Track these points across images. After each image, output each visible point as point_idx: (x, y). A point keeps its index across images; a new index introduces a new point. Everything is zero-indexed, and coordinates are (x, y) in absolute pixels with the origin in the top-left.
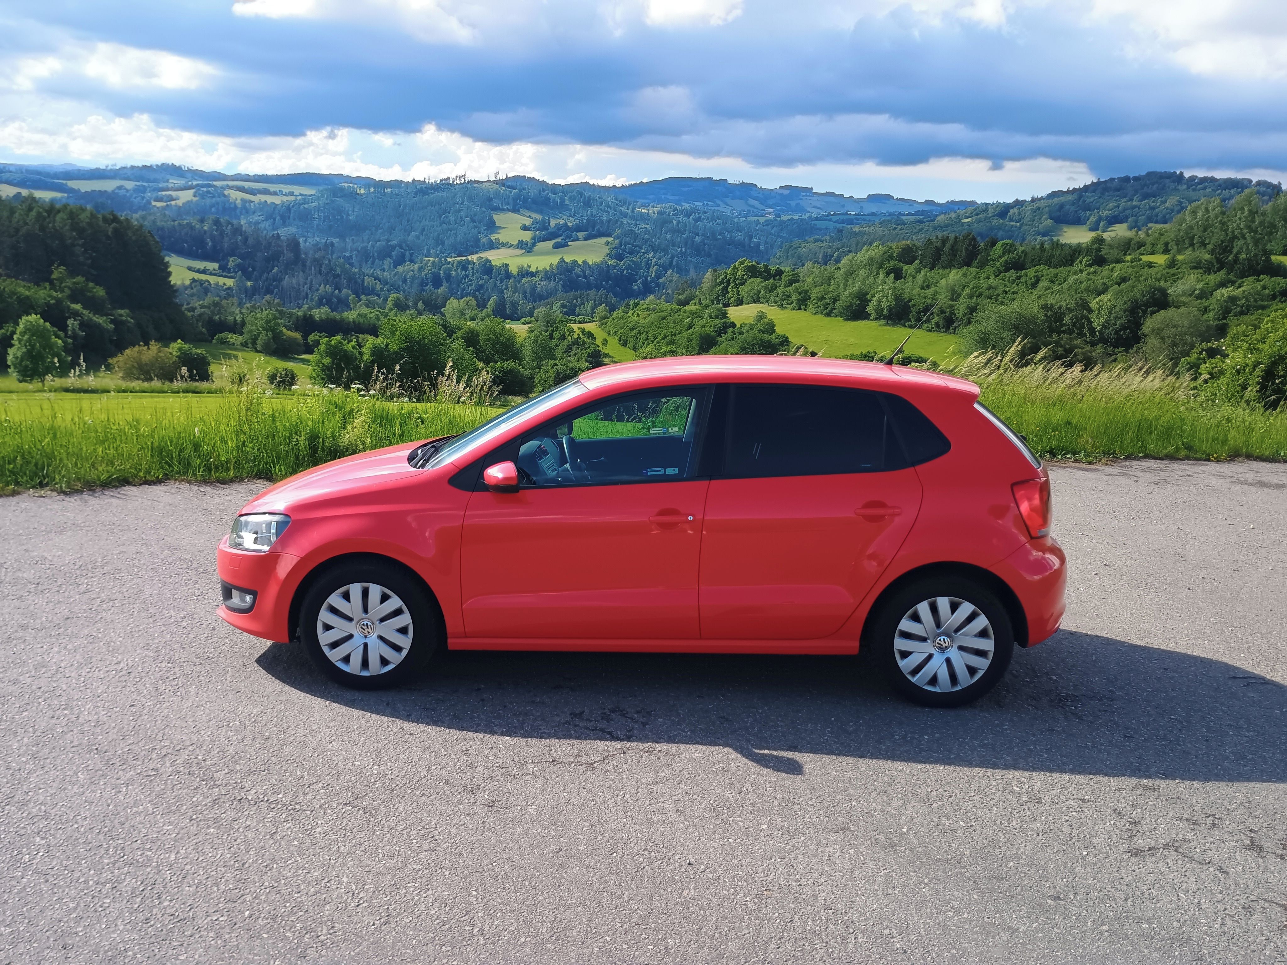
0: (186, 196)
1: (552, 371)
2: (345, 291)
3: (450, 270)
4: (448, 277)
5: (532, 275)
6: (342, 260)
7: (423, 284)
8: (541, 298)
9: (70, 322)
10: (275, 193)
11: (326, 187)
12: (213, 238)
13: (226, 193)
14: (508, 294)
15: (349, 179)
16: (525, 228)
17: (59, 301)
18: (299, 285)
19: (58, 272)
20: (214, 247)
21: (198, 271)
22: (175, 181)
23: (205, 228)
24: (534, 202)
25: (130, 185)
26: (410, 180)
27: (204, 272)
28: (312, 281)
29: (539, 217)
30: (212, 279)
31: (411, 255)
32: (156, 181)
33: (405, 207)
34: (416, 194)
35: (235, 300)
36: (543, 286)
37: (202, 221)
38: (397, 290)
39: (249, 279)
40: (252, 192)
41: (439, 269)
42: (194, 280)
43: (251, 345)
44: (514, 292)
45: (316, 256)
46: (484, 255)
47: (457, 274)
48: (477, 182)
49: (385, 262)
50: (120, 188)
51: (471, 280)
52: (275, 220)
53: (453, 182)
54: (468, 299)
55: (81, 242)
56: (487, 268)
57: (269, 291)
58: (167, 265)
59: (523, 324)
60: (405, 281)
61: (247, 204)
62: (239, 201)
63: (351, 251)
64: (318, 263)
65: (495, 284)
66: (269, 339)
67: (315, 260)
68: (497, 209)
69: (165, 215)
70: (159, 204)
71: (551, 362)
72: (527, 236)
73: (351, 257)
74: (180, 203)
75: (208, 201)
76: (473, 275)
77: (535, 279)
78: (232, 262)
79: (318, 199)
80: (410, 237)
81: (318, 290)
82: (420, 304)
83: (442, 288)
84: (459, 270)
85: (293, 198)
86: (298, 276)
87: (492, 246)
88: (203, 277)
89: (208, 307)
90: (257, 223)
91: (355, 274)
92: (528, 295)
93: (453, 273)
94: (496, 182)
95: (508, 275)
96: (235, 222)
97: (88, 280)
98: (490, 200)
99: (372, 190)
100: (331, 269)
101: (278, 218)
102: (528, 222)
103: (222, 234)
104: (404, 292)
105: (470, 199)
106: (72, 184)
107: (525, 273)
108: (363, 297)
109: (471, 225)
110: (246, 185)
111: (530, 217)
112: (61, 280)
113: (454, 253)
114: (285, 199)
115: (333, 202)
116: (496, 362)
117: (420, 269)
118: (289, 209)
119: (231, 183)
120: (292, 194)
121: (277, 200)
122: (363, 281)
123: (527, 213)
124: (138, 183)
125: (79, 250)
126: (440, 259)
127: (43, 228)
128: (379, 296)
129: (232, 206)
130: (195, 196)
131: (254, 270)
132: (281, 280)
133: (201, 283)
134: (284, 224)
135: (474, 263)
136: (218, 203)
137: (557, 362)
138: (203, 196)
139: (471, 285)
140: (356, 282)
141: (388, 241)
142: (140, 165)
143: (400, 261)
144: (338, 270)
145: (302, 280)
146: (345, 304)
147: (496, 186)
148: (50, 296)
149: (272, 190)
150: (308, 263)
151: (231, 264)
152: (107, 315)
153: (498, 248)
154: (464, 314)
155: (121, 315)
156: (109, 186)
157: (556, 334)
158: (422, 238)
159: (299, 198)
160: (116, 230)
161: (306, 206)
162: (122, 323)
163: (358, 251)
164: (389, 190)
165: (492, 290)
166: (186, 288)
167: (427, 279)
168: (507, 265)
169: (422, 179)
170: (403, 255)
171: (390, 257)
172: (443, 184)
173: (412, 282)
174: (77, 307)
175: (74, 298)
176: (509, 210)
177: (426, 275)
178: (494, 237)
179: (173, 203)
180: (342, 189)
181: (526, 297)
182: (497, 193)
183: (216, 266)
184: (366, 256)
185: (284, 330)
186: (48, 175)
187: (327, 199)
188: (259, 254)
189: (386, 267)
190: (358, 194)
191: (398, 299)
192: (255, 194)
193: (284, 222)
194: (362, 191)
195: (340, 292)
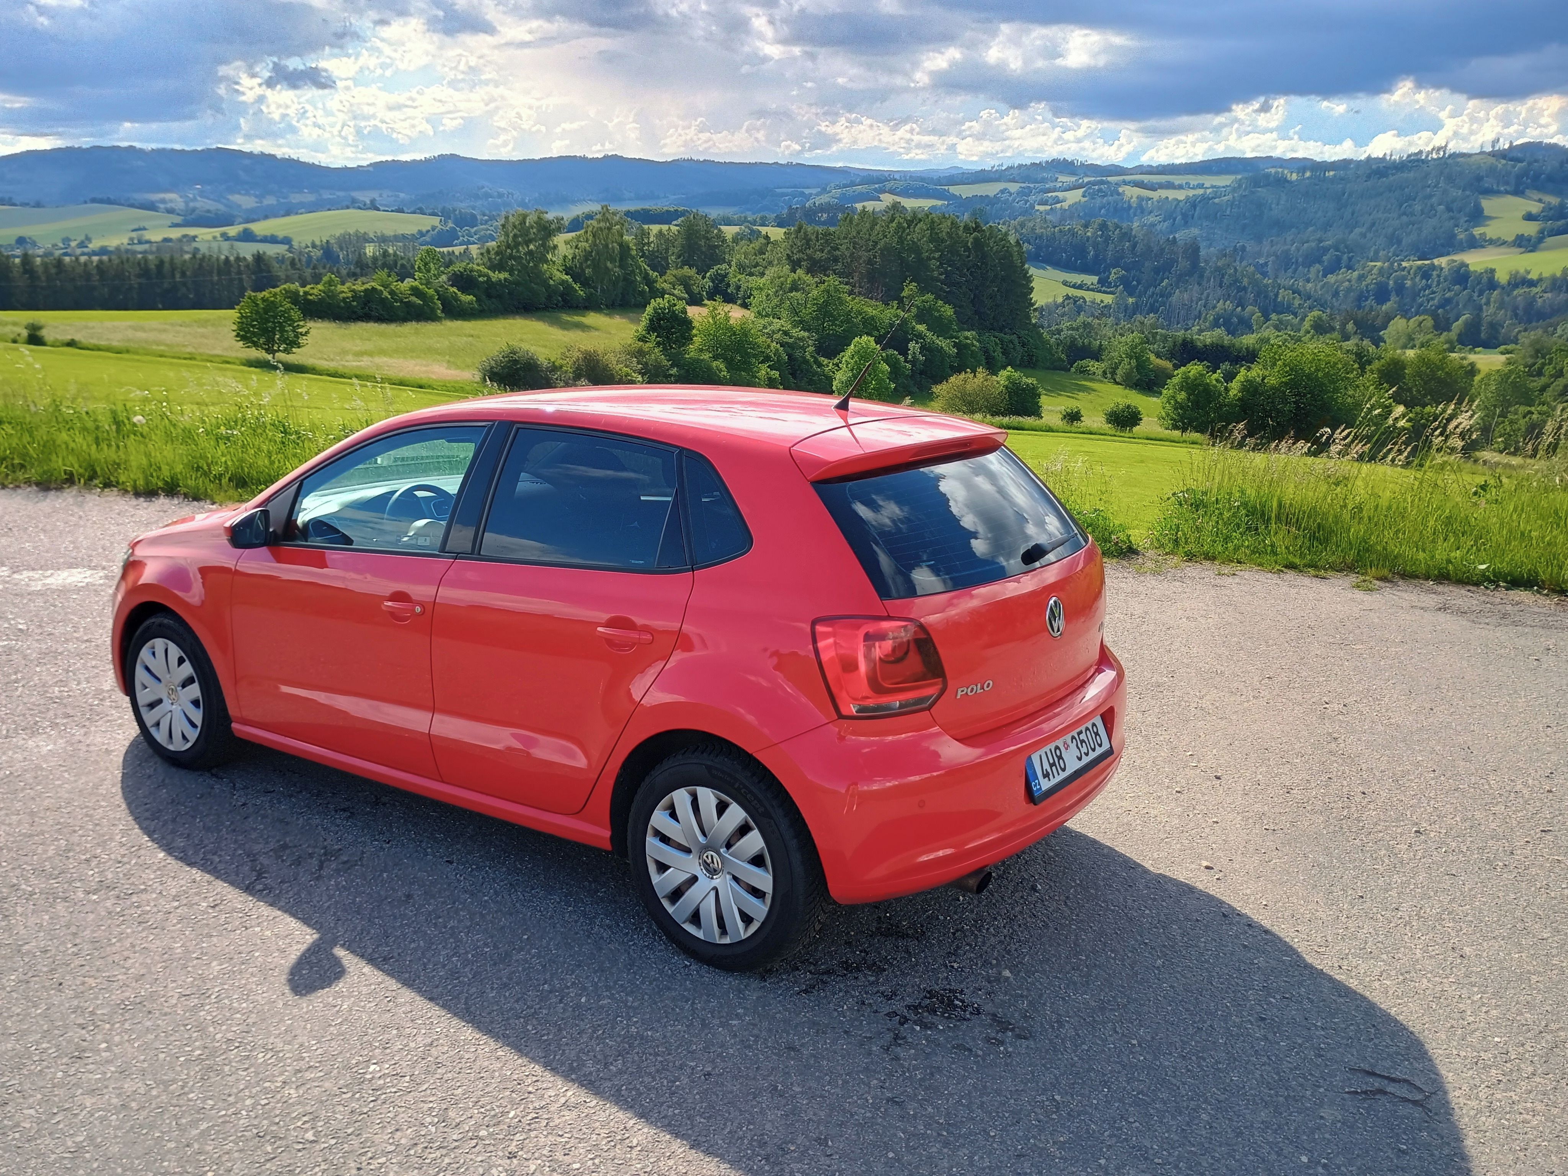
0: (1074, 197)
1: (1522, 422)
2: (1250, 308)
3: (1404, 278)
4: (1400, 289)
5: (1532, 284)
6: (1252, 268)
7: (1361, 298)
8: (1541, 316)
9: (911, 345)
10: (1180, 187)
11: (1246, 175)
12: (1095, 245)
13: (1120, 190)
14: (1488, 312)
15: (1280, 162)
16: (1529, 217)
17: (904, 322)
18: (1192, 301)
19: (909, 289)
20: (1096, 256)
21: (1074, 286)
22: (1065, 179)
23: (1089, 234)
24: (1551, 179)
25: (1014, 187)
26: (1363, 157)
27: (1080, 287)
28: (1208, 296)
29: (1554, 200)
30: (1088, 296)
31: (1350, 259)
32: (1043, 180)
33: (1350, 195)
34: (1369, 177)
35: (1111, 321)
36: (1544, 298)
37: (1086, 226)
38: (1323, 306)
39: (1131, 295)
40: (1152, 187)
41: (1388, 278)
42: (1068, 297)
43: (1111, 375)
44: (1500, 308)
45: (1219, 264)
46: (1458, 257)
47: (1414, 285)
48: (1463, 155)
49: (1312, 269)
50: (1003, 191)
51: (1434, 293)
52: (1174, 220)
53: (1427, 156)
54: (1422, 318)
55: (937, 255)
56: (1461, 276)
57: (1153, 309)
58: (1029, 280)
59: (1502, 353)
60: (1336, 294)
61: (1144, 203)
62: (1134, 199)
63: (1267, 256)
64: (1220, 272)
65: (1471, 297)
66: (1132, 369)
67: (1218, 269)
68: (1489, 192)
69: (1045, 221)
70: (1042, 208)
71: (1523, 409)
72: (1531, 229)
73: (1266, 264)
74: (1065, 205)
75: (1098, 201)
76: (1438, 285)
77: (1534, 290)
78: (1114, 274)
79: (1234, 190)
80: (1352, 235)
81: (1214, 307)
82: (1350, 326)
83: (1389, 304)
84: (1418, 279)
85: (1200, 192)
86: (1191, 290)
87: (1474, 244)
88: (1079, 293)
89: (1077, 329)
90: (1153, 225)
91: (1266, 286)
92: (1520, 312)
93: (1408, 283)
94: (1494, 154)
95: (1492, 285)
96: (1124, 225)
97: (937, 298)
98: (1479, 179)
99: (1308, 174)
100: (1236, 281)
101: (1179, 217)
102: (1535, 208)
103: (1107, 240)
104: (1331, 309)
105: (1450, 179)
106: (954, 190)
107: (1520, 281)
108: (1274, 316)
109: (1446, 215)
110: (1146, 178)
111: (1540, 201)
112: (910, 297)
113: (1414, 255)
114: (1191, 193)
115: (1253, 193)
116: (1424, 406)
117: (1361, 278)
118: (1194, 206)
119: (1128, 178)
120: (1201, 186)
121: (1181, 195)
122: (1277, 295)
123: (1536, 195)
124: (1023, 185)
125: (934, 264)
126: (1392, 264)
127: (901, 240)
128: (1295, 315)
129: (1125, 206)
130: (1084, 196)
131: (1139, 283)
132: (1170, 295)
133: (1075, 300)
134: (1186, 224)
135: (1442, 269)
136: (1109, 203)
137: (1533, 409)
138: (1093, 196)
139: (1433, 299)
140: (1266, 297)
141: (1320, 241)
142: (1028, 163)
143: (1333, 268)
144: (1245, 281)
145: (1196, 295)
146: (1246, 326)
147: (1492, 160)
148: (897, 316)
149: (1177, 183)
150: (1207, 274)
151: (1113, 277)
152: (951, 337)
153: (1483, 247)
154: (1413, 339)
155: (967, 338)
156: (991, 190)
157: (1549, 370)
158: (1369, 235)
159: (1208, 191)
160: (976, 239)
161: (1217, 200)
162: (966, 346)
163: (1277, 257)
164: (1332, 173)
165: (1465, 306)
166: (1057, 306)
167: (1368, 292)
168: (1493, 271)
169: (1381, 156)
170: (1338, 260)
171: (1320, 262)
172: (1410, 162)
173: (1345, 296)
174: (921, 328)
175: (920, 318)
176: (1507, 192)
177: (1367, 286)
178: (1477, 231)
179: (1058, 206)
180: (1268, 176)
181: (1516, 315)
182: (1492, 170)
183: (1095, 279)
184: (1286, 262)
185: (1152, 357)
186: (931, 181)
187: (1245, 190)
188: (1147, 264)
189: (1312, 276)
190: (1288, 181)
191: (1320, 318)
192: (1155, 190)
193: (1186, 223)
194: (1294, 177)
195: (1243, 309)
